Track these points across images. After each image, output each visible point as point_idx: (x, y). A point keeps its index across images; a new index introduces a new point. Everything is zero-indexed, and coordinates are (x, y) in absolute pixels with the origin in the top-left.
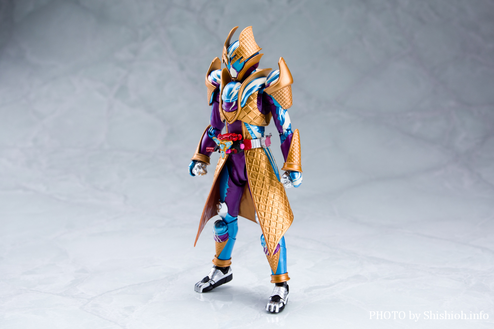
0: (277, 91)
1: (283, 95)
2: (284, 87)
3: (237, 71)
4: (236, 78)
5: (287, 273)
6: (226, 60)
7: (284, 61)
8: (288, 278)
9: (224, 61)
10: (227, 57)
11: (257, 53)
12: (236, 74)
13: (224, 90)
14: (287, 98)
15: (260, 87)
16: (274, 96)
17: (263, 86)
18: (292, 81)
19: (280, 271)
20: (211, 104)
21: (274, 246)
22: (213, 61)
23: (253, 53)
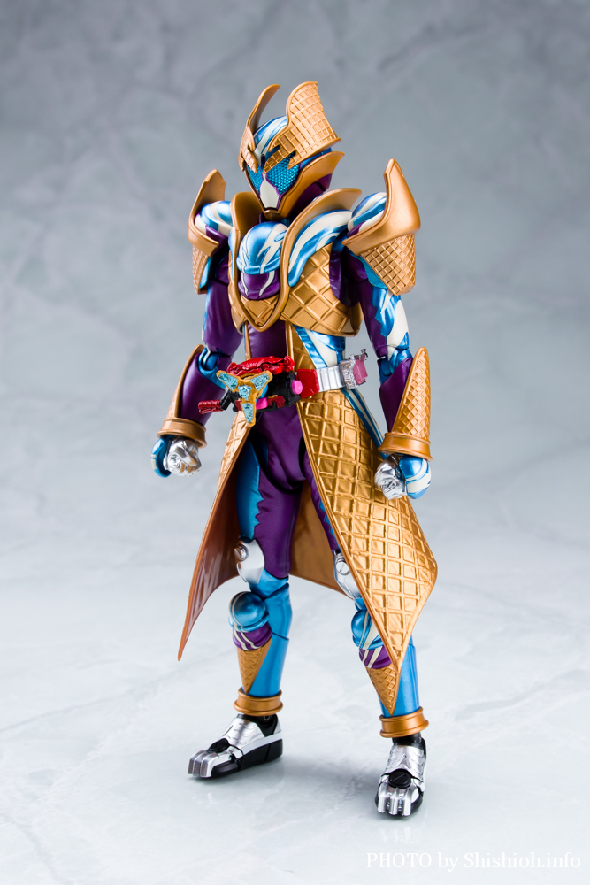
0: (378, 246)
1: (392, 257)
2: (397, 237)
3: (279, 192)
4: (276, 209)
5: (420, 709)
6: (251, 163)
7: (400, 172)
8: (424, 723)
9: (245, 163)
10: (252, 153)
11: (326, 150)
12: (276, 197)
13: (243, 245)
14: (402, 266)
15: (336, 235)
16: (368, 260)
17: (343, 232)
18: (418, 224)
19: (404, 707)
20: (203, 290)
21: (403, 641)
22: (207, 180)
23: (316, 149)
